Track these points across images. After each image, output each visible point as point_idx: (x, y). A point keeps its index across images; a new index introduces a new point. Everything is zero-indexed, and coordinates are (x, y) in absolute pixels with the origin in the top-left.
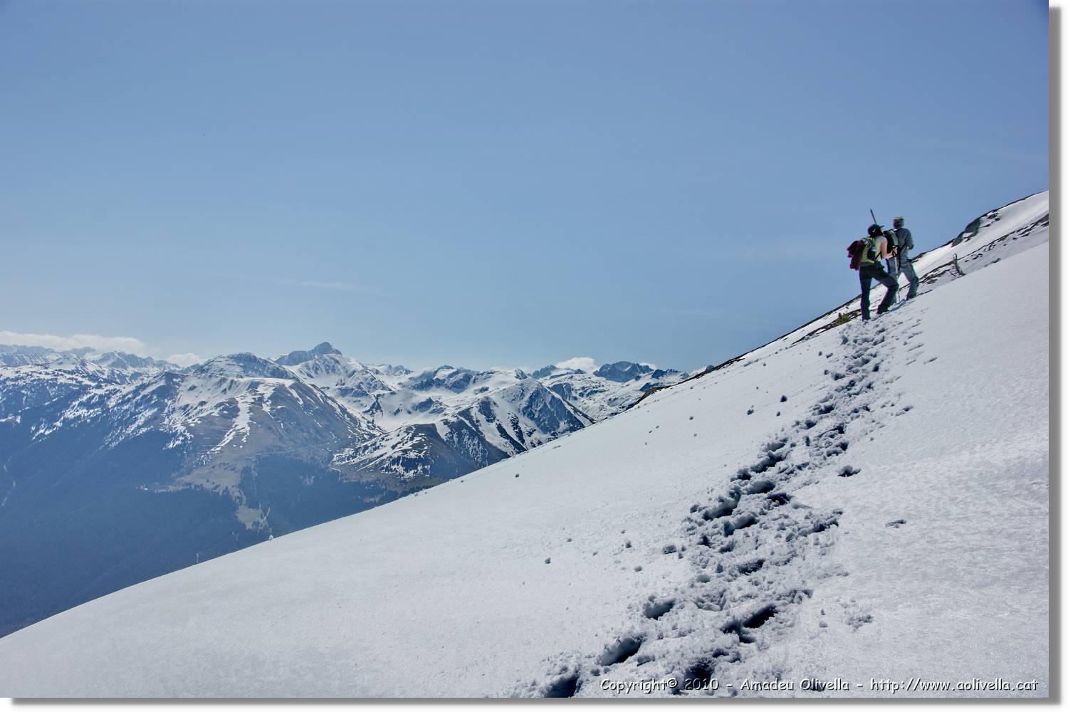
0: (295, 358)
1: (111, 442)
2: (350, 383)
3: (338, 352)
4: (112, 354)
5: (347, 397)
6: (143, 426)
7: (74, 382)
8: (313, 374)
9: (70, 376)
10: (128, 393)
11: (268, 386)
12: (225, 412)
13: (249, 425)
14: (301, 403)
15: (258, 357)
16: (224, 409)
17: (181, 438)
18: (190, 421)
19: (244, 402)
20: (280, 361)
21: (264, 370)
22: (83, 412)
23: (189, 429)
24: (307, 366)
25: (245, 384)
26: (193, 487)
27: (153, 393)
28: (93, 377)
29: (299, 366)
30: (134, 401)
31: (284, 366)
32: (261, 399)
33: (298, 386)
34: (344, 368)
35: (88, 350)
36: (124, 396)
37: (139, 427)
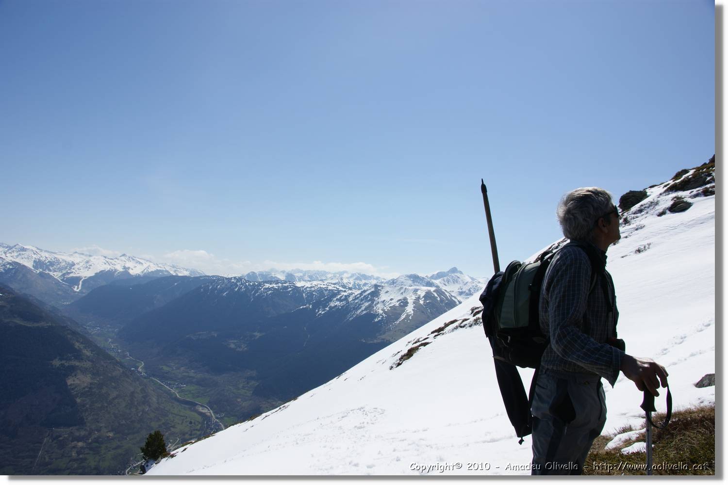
0: (440, 276)
1: (349, 318)
3: (461, 273)
6: (364, 310)
8: (447, 284)
11: (423, 290)
13: (413, 310)
14: (439, 299)
15: (420, 275)
16: (401, 303)
17: (381, 317)
18: (385, 308)
19: (411, 299)
21: (422, 282)
22: (338, 303)
23: (385, 312)
24: (444, 280)
25: (412, 290)
27: (369, 294)
28: (344, 286)
29: (441, 280)
30: (360, 298)
31: (433, 280)
32: (419, 298)
33: (439, 291)
36: (356, 296)
37: (362, 311)
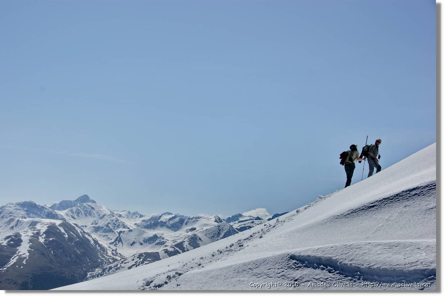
0: (63, 205)
2: (101, 223)
3: (93, 202)
5: (99, 233)
8: (76, 216)
11: (43, 224)
12: (12, 242)
13: (29, 251)
14: (66, 236)
15: (37, 204)
16: (11, 240)
19: (26, 236)
20: (53, 207)
21: (41, 213)
24: (72, 211)
25: (27, 223)
29: (66, 211)
31: (56, 211)
32: (38, 234)
33: (65, 225)
34: (97, 213)
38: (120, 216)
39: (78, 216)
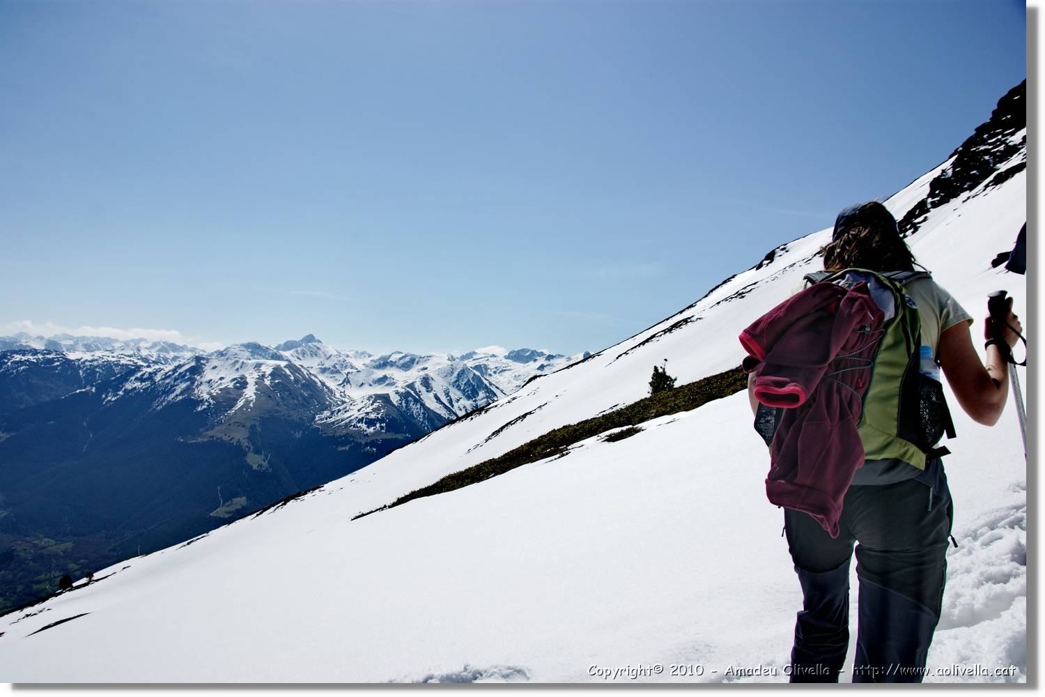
0: (289, 346)
1: (157, 406)
2: (328, 364)
3: (320, 342)
4: (159, 343)
5: (326, 374)
6: (179, 395)
7: (132, 363)
8: (301, 357)
9: (128, 359)
10: (170, 371)
11: (268, 366)
12: (238, 385)
13: (255, 394)
14: (292, 378)
15: (261, 344)
16: (237, 383)
17: (206, 404)
18: (213, 391)
19: (251, 378)
20: (277, 348)
21: (266, 355)
22: (138, 384)
23: (213, 397)
24: (297, 352)
25: (252, 365)
26: (215, 439)
27: (187, 371)
28: (145, 360)
29: (291, 352)
30: (173, 377)
31: (280, 352)
32: (263, 375)
33: (291, 366)
35: (141, 340)
36: (166, 373)
37: (177, 396)
38: (348, 356)
39: (304, 356)
